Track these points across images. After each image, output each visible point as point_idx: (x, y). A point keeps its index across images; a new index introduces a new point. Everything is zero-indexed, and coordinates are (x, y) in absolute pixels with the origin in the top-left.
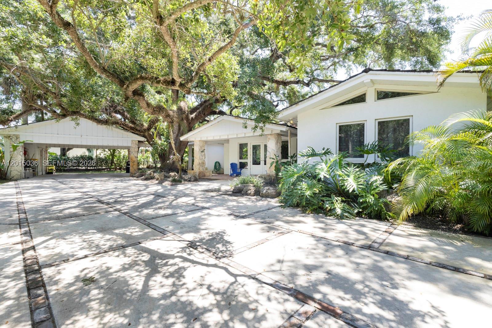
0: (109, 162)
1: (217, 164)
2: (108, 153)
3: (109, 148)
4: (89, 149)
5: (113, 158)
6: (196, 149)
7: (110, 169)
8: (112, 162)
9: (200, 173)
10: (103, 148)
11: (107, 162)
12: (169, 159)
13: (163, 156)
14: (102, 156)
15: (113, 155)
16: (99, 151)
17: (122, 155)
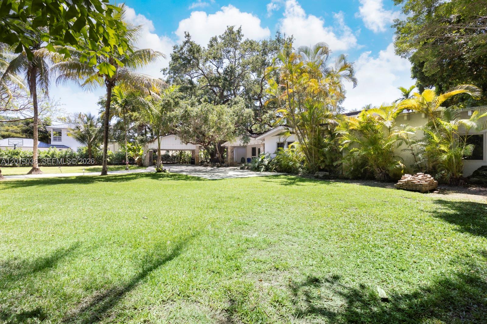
0: (179, 158)
1: (243, 159)
2: (178, 153)
3: (179, 150)
4: (168, 151)
5: (181, 156)
6: (229, 150)
7: (180, 162)
8: (181, 158)
9: (231, 163)
10: (176, 150)
11: (177, 158)
12: (215, 156)
13: (213, 154)
14: (175, 155)
15: (181, 153)
16: (174, 152)
17: (186, 153)
